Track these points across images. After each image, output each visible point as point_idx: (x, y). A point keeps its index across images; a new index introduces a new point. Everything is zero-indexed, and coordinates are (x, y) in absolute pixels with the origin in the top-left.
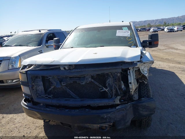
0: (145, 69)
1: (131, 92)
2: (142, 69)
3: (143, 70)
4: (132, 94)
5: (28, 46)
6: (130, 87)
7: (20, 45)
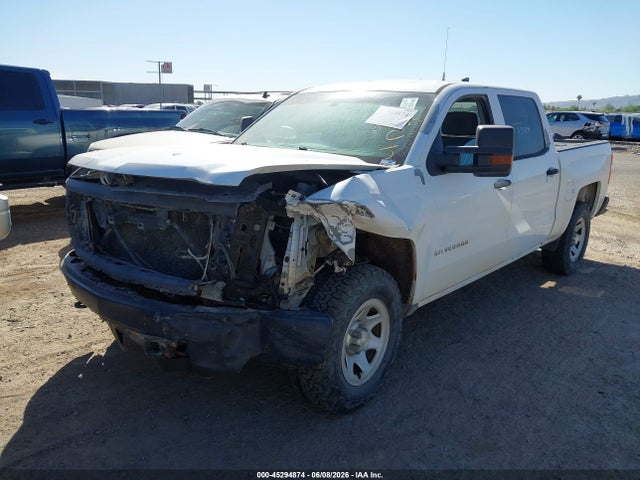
0: (343, 228)
1: (283, 284)
2: (331, 227)
3: (335, 230)
4: (283, 290)
5: (216, 134)
6: (284, 269)
7: (201, 130)
